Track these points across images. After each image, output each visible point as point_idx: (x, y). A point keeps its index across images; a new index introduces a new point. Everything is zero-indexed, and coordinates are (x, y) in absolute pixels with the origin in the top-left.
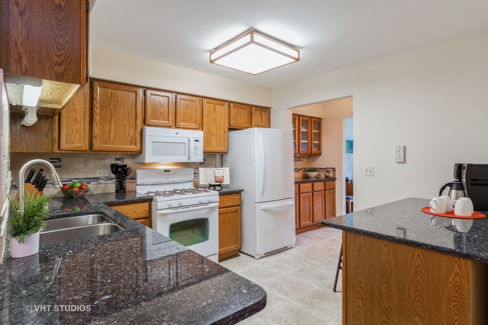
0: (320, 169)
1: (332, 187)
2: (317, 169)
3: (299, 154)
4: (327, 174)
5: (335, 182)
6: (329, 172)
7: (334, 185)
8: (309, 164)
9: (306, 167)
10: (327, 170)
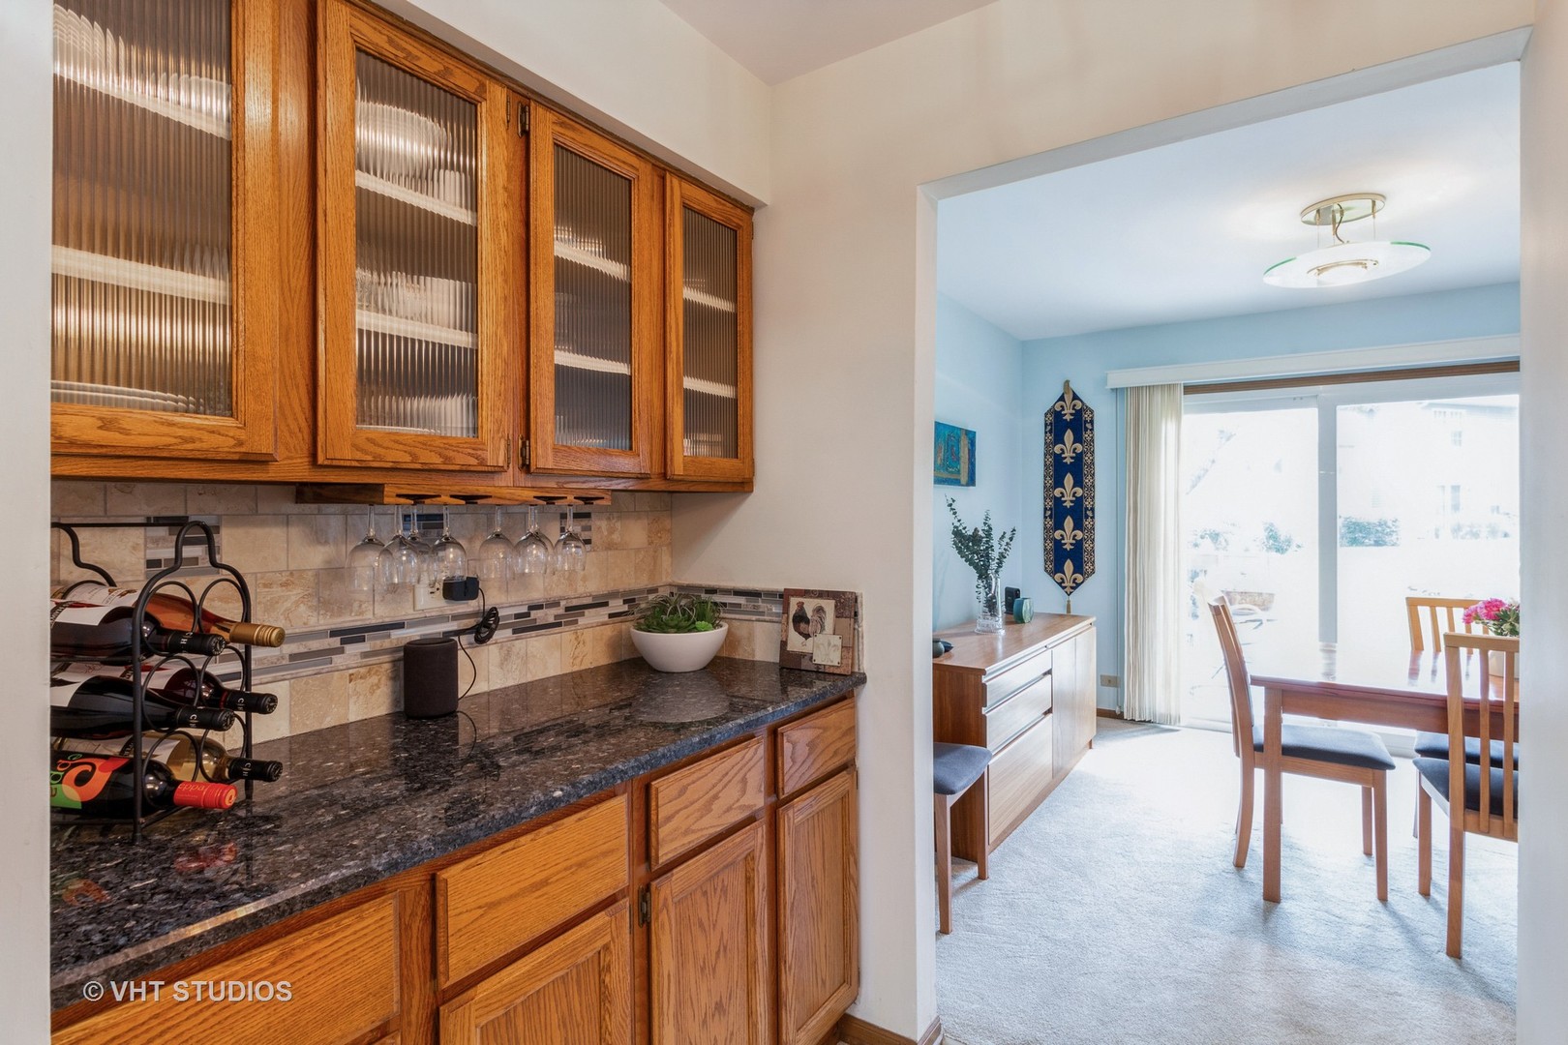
0: (741, 600)
1: (836, 753)
2: (718, 598)
3: (523, 480)
4: (796, 643)
5: (854, 707)
6: (807, 622)
7: (852, 731)
8: (666, 560)
9: (643, 582)
10: (793, 609)
